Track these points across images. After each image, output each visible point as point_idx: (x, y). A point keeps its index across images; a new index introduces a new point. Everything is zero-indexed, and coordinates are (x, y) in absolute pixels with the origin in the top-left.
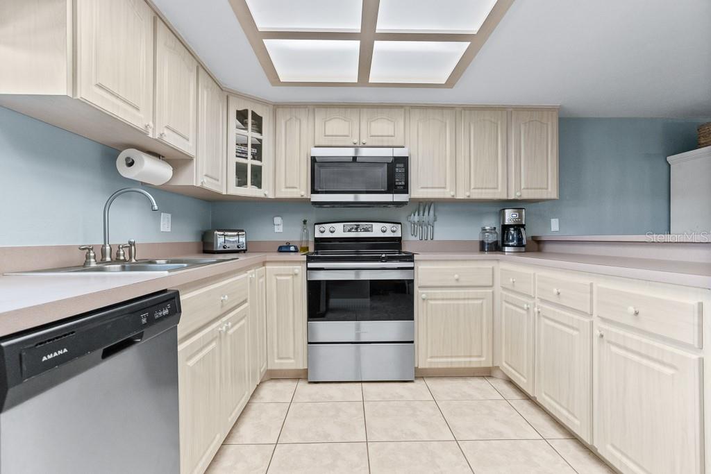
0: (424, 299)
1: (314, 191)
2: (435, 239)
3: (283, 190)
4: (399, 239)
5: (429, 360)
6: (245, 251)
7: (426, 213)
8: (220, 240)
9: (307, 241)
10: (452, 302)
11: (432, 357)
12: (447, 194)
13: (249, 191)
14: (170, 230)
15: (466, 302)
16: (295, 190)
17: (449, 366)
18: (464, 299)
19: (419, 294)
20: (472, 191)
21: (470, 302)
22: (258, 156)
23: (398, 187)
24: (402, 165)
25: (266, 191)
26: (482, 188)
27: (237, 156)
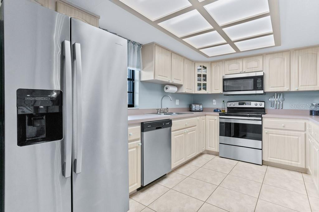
0: (267, 133)
1: (224, 91)
3: (214, 91)
4: (264, 108)
5: (269, 158)
6: (202, 111)
7: (278, 97)
8: (194, 107)
9: (225, 108)
10: (281, 136)
11: (270, 157)
12: (286, 89)
13: (203, 92)
14: (178, 104)
15: (289, 136)
16: (218, 90)
17: (280, 163)
18: (288, 135)
19: (264, 131)
20: (300, 87)
21: (291, 137)
22: (205, 80)
23: (258, 88)
24: (260, 79)
25: (208, 91)
26: (306, 86)
27: (198, 81)
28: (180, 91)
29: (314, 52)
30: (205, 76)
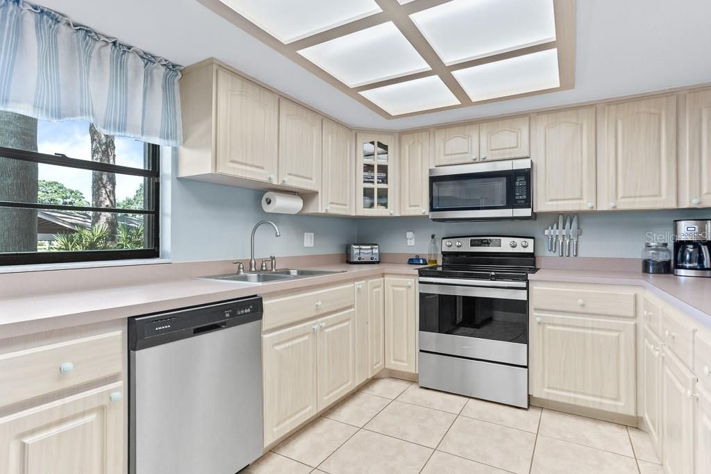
0: (540, 323)
1: (432, 209)
2: (580, 255)
3: (408, 208)
4: (532, 255)
5: (546, 390)
6: (378, 262)
7: (568, 225)
8: (356, 251)
9: (436, 255)
10: (575, 330)
11: (549, 388)
12: (586, 205)
13: (378, 211)
14: (312, 245)
15: (595, 332)
16: (418, 208)
17: (572, 402)
18: (593, 328)
19: (534, 317)
20: (620, 201)
21: (601, 333)
22: (385, 180)
23: (519, 202)
24: (523, 178)
25: (392, 210)
26: (635, 197)
27: (364, 182)
28: (311, 210)
29: (653, 111)
30: (383, 169)
